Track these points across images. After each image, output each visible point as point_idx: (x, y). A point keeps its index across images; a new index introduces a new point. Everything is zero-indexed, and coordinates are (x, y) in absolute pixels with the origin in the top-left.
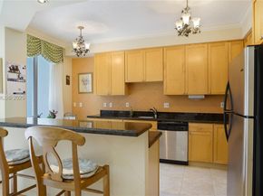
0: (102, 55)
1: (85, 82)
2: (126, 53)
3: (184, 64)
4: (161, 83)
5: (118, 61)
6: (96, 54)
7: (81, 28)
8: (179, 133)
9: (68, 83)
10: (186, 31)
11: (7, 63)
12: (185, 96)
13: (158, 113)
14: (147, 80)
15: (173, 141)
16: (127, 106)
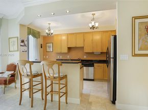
0: (57, 35)
1: (49, 47)
2: (68, 35)
3: (92, 40)
4: (83, 47)
5: (64, 38)
6: (55, 35)
7: (49, 24)
8: (90, 68)
9: (41, 47)
10: (93, 27)
11: (20, 39)
12: (93, 53)
13: (82, 60)
14: (77, 46)
15: (88, 71)
16: (68, 57)
